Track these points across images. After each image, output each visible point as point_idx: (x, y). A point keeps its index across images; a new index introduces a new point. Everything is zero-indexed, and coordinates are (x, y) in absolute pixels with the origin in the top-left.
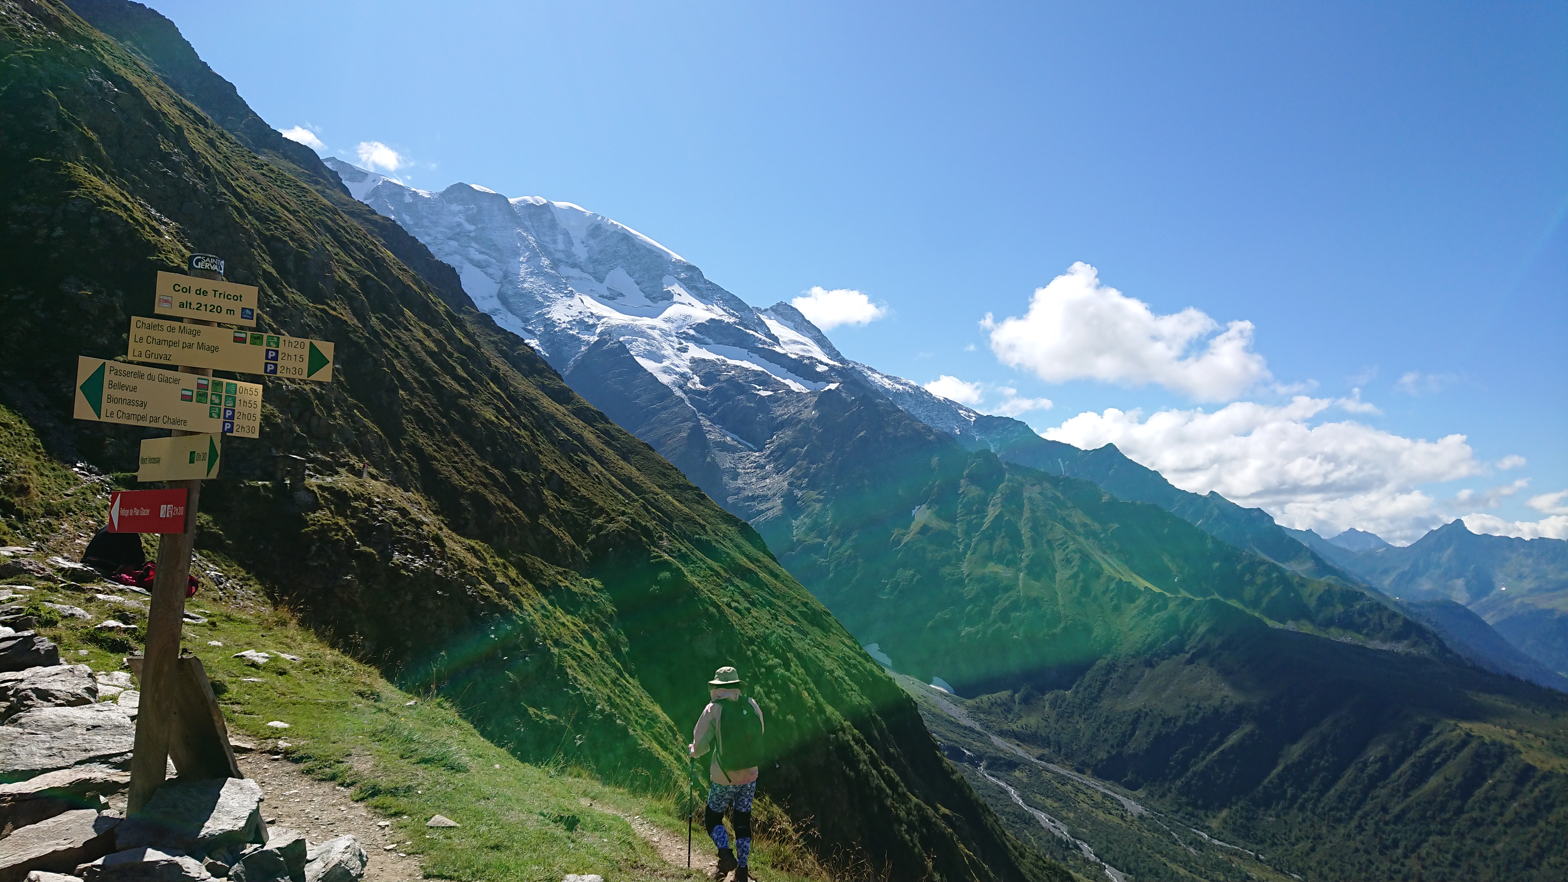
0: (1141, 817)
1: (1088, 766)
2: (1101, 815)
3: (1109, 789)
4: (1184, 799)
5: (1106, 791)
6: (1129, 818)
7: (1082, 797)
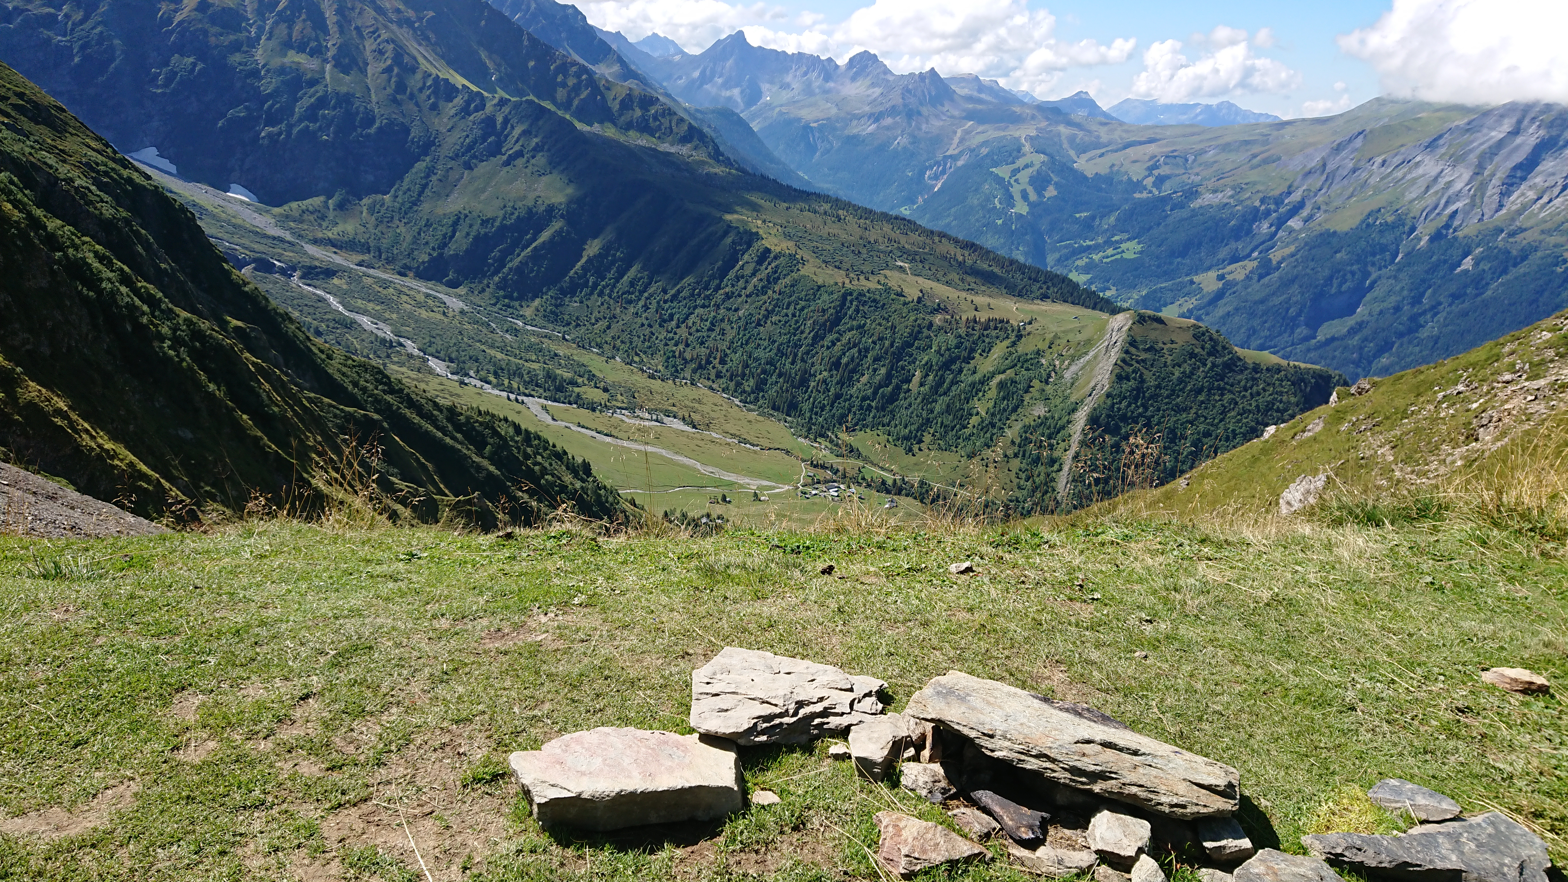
0: (462, 312)
1: (410, 269)
2: (424, 314)
3: (431, 289)
4: (502, 293)
5: (428, 291)
6: (451, 314)
7: (404, 298)
